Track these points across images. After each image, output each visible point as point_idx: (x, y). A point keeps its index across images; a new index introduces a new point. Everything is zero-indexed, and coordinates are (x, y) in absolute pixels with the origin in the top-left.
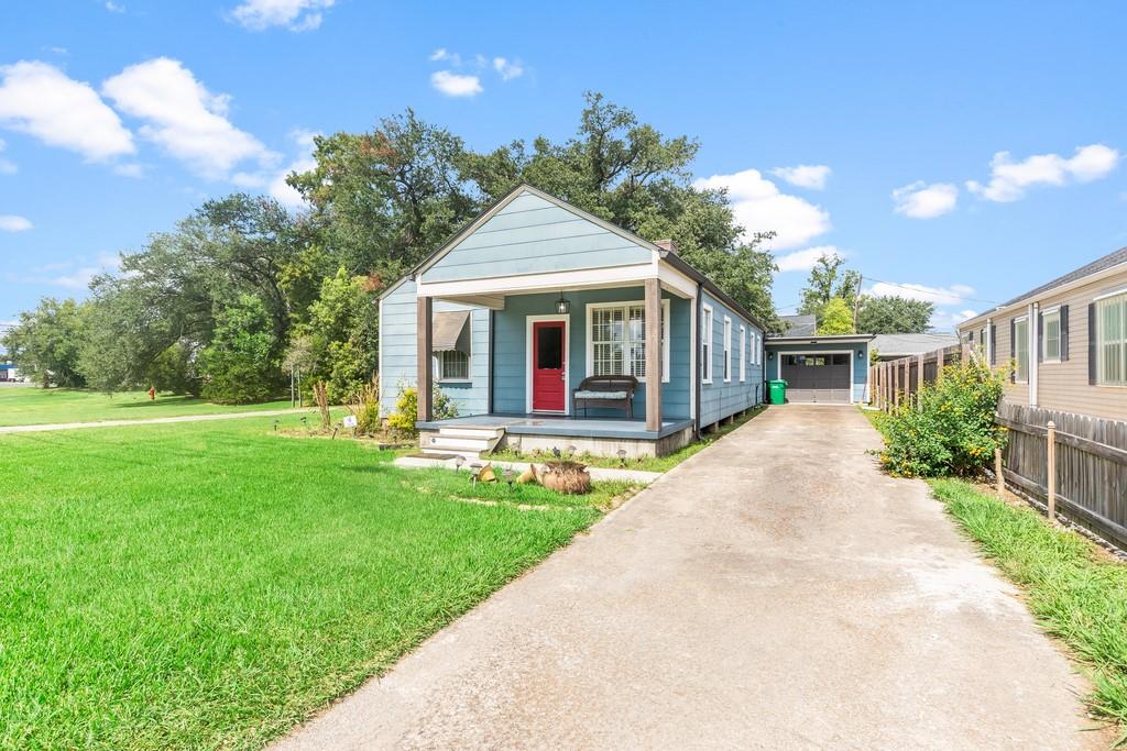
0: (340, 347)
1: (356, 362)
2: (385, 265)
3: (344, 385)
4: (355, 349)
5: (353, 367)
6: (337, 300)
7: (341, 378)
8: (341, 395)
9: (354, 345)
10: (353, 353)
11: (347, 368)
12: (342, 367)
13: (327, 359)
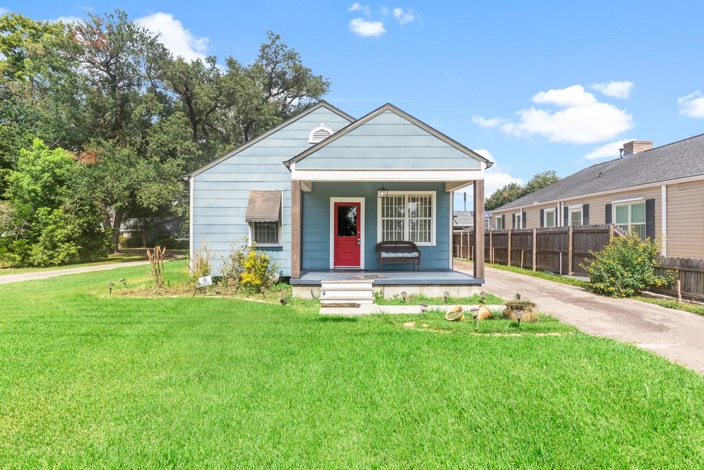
0: (50, 213)
1: (69, 227)
2: (99, 143)
3: (54, 247)
4: (67, 215)
5: (66, 231)
6: (43, 171)
7: (51, 241)
8: (51, 257)
9: (66, 211)
10: (65, 219)
11: (59, 231)
12: (53, 231)
13: (34, 224)
